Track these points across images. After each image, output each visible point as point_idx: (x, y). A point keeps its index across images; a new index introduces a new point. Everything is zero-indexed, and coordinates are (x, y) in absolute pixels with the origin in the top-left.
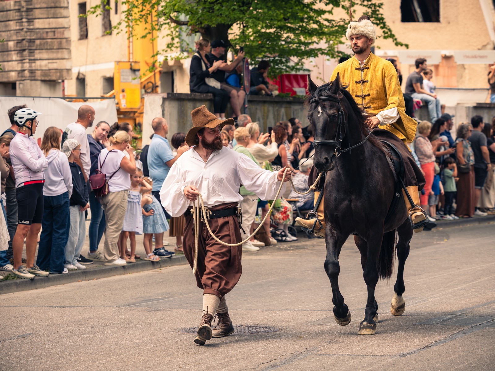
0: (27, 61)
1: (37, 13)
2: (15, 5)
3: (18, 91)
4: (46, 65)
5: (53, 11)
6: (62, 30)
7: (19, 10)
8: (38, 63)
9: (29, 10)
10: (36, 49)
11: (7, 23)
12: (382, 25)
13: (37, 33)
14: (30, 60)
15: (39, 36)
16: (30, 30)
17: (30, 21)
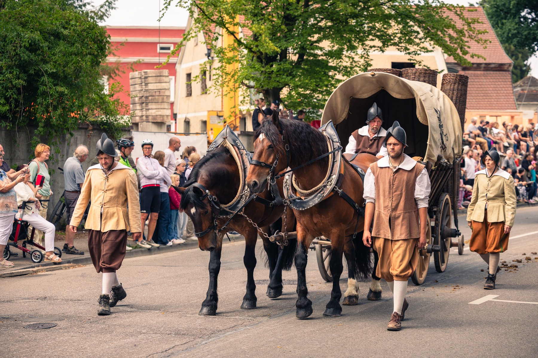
1: (150, 80)
2: (138, 75)
3: (140, 129)
4: (154, 113)
5: (159, 78)
7: (140, 78)
8: (150, 111)
9: (146, 78)
10: (149, 103)
11: (136, 86)
13: (150, 93)
14: (146, 109)
16: (146, 91)
17: (146, 84)
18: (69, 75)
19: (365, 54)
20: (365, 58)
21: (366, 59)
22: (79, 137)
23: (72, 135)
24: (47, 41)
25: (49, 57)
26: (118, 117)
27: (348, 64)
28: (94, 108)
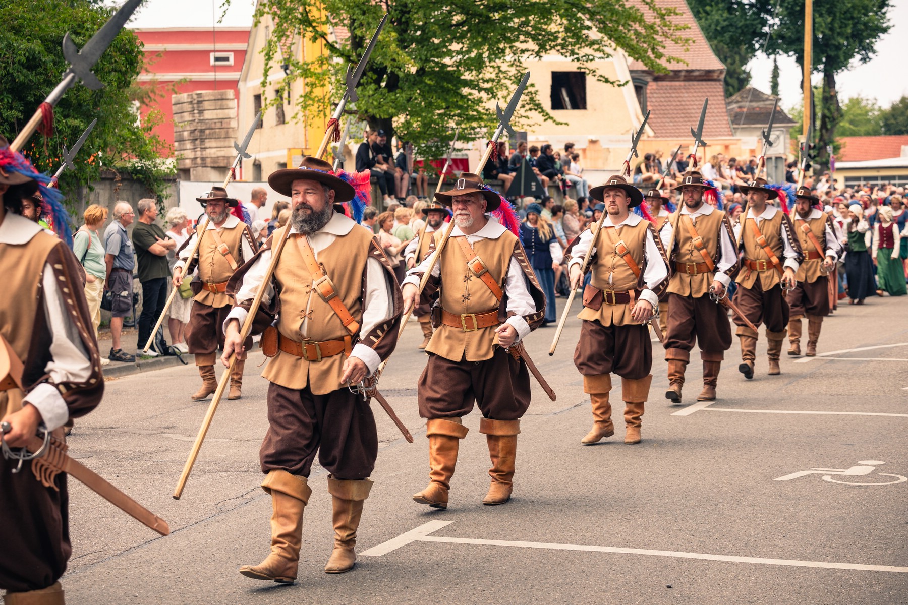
0: (199, 149)
1: (206, 105)
2: (188, 98)
3: (192, 177)
4: (215, 153)
5: (220, 102)
6: (228, 120)
7: (191, 103)
8: (208, 151)
9: (199, 102)
10: (206, 139)
11: (183, 114)
13: (206, 124)
14: (201, 148)
15: (208, 126)
16: (201, 121)
17: (201, 112)
18: (84, 102)
19: (515, 60)
20: (517, 66)
21: (518, 68)
22: (101, 192)
23: (91, 189)
24: (51, 53)
25: (55, 77)
26: (158, 161)
27: (493, 76)
28: (121, 149)
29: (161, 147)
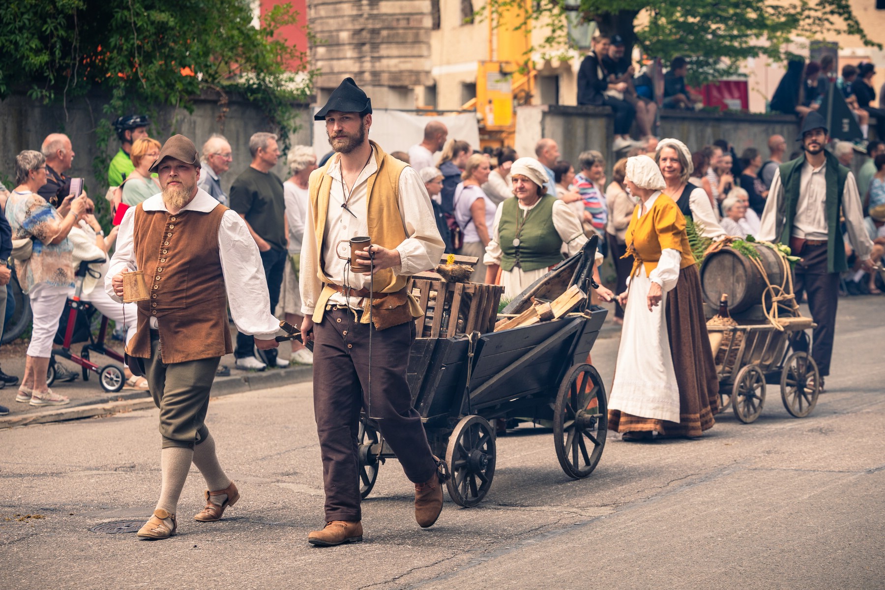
0: (368, 59)
4: (396, 66)
6: (420, 16)
8: (384, 62)
10: (382, 43)
11: (339, 6)
12: (846, 16)
13: (383, 21)
14: (373, 57)
15: (386, 24)
16: (372, 17)
26: (283, 77)
28: (230, 58)
29: (288, 56)
